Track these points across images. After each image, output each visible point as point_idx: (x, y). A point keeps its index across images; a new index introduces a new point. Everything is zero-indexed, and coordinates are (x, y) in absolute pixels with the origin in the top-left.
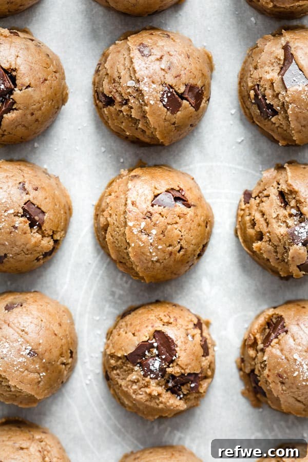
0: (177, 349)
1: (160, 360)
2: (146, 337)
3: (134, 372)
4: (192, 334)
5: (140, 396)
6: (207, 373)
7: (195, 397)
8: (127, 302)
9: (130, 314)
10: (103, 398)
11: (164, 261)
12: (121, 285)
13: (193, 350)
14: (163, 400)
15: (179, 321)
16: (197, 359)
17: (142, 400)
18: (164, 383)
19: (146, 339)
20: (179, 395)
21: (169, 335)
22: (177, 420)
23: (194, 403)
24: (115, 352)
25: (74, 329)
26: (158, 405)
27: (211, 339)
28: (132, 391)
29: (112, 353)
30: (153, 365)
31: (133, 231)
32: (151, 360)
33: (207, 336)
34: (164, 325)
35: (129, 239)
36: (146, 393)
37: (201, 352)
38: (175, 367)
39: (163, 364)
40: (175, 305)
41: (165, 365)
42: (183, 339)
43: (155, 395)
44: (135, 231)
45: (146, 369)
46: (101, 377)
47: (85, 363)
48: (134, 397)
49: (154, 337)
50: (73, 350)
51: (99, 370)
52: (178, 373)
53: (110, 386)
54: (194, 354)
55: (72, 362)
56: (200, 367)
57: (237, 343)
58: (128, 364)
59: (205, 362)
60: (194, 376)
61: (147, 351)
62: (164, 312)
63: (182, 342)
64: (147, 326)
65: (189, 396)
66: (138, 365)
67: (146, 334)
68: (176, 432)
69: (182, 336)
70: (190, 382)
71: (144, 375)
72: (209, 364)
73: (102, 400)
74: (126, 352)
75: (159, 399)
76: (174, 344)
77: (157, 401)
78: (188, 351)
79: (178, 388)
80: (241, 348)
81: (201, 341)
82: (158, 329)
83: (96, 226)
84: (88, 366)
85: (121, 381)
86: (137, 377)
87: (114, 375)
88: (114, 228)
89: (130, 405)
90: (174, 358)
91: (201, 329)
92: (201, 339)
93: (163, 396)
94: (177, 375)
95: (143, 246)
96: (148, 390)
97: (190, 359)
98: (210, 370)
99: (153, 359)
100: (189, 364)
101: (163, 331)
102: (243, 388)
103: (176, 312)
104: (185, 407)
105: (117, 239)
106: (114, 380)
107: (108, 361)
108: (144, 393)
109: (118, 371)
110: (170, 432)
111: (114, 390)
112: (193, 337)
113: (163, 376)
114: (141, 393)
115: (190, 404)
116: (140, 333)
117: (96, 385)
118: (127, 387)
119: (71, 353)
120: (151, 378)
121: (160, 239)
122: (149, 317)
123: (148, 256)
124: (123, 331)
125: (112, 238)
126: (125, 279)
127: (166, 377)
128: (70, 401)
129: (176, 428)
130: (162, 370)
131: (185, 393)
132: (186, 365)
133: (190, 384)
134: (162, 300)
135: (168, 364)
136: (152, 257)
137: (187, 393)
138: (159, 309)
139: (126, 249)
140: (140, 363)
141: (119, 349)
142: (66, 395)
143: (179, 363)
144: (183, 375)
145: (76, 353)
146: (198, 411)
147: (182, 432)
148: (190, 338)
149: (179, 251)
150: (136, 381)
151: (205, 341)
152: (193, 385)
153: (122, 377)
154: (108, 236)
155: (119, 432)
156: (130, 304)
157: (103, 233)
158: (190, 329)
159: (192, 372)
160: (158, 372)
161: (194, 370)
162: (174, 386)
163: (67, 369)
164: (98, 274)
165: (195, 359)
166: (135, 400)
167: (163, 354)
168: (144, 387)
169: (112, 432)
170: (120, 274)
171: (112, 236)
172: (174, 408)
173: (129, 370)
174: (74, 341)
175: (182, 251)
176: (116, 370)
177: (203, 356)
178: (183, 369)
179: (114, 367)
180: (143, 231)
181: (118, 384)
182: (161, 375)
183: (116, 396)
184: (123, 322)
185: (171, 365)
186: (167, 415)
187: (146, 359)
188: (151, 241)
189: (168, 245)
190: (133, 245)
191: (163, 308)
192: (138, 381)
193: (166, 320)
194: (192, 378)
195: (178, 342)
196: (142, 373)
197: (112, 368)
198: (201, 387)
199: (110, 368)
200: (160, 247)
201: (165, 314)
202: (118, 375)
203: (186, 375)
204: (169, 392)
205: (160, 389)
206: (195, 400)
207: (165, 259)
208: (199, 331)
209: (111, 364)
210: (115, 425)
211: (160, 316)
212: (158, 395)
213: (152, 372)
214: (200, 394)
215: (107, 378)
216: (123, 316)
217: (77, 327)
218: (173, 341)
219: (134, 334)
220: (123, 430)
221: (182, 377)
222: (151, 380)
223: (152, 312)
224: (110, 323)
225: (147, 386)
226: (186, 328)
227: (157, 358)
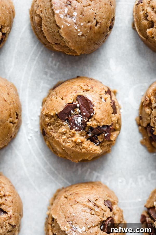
0: (94, 108)
1: (82, 117)
2: (71, 100)
3: (63, 126)
4: (104, 97)
5: (68, 144)
6: (116, 127)
7: (107, 145)
8: (56, 79)
9: (59, 86)
10: (41, 149)
11: (87, 34)
12: (51, 67)
13: (105, 108)
14: (85, 146)
15: (95, 89)
16: (108, 115)
17: (69, 147)
18: (85, 134)
19: (71, 101)
20: (96, 143)
21: (88, 98)
22: (95, 163)
23: (107, 149)
24: (49, 113)
25: (18, 98)
26: (81, 150)
27: (117, 102)
28: (62, 140)
29: (47, 113)
30: (77, 120)
31: (61, 17)
32: (75, 117)
33: (115, 100)
34: (83, 91)
35: (58, 23)
36: (72, 141)
37: (111, 110)
38: (93, 121)
39: (84, 119)
40: (91, 79)
41: (86, 120)
42: (98, 101)
43: (79, 142)
44: (62, 16)
45: (72, 123)
46: (39, 133)
47: (27, 124)
48: (64, 145)
49: (77, 100)
50: (18, 113)
51: (38, 129)
52: (95, 125)
53: (45, 140)
54: (106, 111)
55: (18, 122)
56: (111, 121)
57: (136, 106)
58: (59, 120)
59: (114, 118)
60: (107, 127)
61: (72, 110)
62: (83, 83)
63: (97, 103)
64: (71, 93)
65: (103, 144)
66: (66, 121)
67: (71, 98)
68: (94, 172)
69: (97, 98)
70: (104, 133)
71: (70, 128)
72: (117, 119)
73: (40, 151)
74: (57, 111)
75: (82, 146)
76: (92, 104)
77: (81, 147)
78: (102, 109)
79: (95, 137)
80: (139, 110)
81: (111, 103)
82: (80, 94)
83: (33, 25)
84: (29, 126)
85: (54, 133)
86: (66, 130)
87: (49, 130)
88: (46, 20)
89: (61, 151)
90: (92, 114)
91: (110, 94)
92: (111, 101)
93: (85, 143)
94: (95, 127)
95: (70, 26)
96: (74, 139)
97: (104, 115)
98: (118, 124)
99: (77, 116)
100: (103, 119)
101: (83, 95)
102: (141, 138)
103: (92, 83)
104: (101, 151)
105: (50, 27)
106: (49, 133)
107: (44, 120)
108: (71, 141)
109: (51, 126)
110: (90, 173)
111: (49, 142)
112: (105, 100)
113: (84, 129)
114: (69, 141)
115: (104, 149)
116: (66, 97)
117: (36, 140)
118: (58, 137)
119: (17, 115)
120: (75, 130)
121: (81, 18)
122: (73, 87)
123: (75, 32)
124: (54, 97)
125: (46, 28)
126: (54, 62)
127: (87, 129)
128: (17, 152)
129: (94, 169)
130: (84, 124)
131: (101, 141)
132: (101, 119)
133: (104, 134)
134: (81, 76)
135: (88, 119)
136: (78, 32)
137: (102, 141)
138: (79, 81)
139: (58, 32)
140: (67, 119)
141: (52, 110)
142: (14, 148)
143: (96, 118)
144: (99, 127)
145: (21, 116)
146: (109, 157)
147: (98, 172)
148: (103, 100)
149: (96, 25)
150: (65, 133)
151: (114, 103)
152: (106, 135)
153: (54, 130)
154: (43, 27)
155: (53, 174)
156: (58, 80)
157: (39, 28)
158: (103, 94)
159: (105, 124)
160: (81, 126)
161: (107, 123)
162: (92, 136)
163: (15, 127)
164: (35, 59)
165: (107, 115)
166: (64, 147)
167: (84, 112)
168: (71, 137)
169: (48, 174)
170: (51, 59)
171: (46, 26)
172: (93, 151)
173: (60, 125)
174: (19, 106)
175: (98, 24)
176: (50, 126)
177: (113, 113)
178: (98, 122)
179: (48, 123)
180: (67, 15)
181: (51, 136)
182: (83, 128)
183: (50, 146)
184: (53, 92)
185: (90, 120)
186: (87, 158)
187: (71, 116)
188: (75, 21)
189: (87, 21)
190: (62, 26)
191: (82, 81)
192: (66, 133)
193: (85, 88)
194: (105, 129)
195: (94, 103)
196: (69, 127)
197: (47, 124)
198: (112, 137)
199: (45, 125)
200: (82, 24)
201: (84, 84)
202: (52, 129)
203: (101, 126)
204: (89, 140)
205: (82, 138)
206: (108, 147)
207: (87, 33)
208: (109, 96)
209: (46, 122)
210: (51, 169)
211: (81, 86)
212: (81, 142)
213: (76, 125)
214: (111, 142)
215: (44, 133)
216: (54, 88)
217: (21, 98)
218: (91, 102)
219: (62, 99)
220: (56, 172)
221: (98, 129)
222: (75, 131)
223: (74, 83)
224: (44, 94)
225: (73, 136)
226: (100, 93)
227: (80, 115)
